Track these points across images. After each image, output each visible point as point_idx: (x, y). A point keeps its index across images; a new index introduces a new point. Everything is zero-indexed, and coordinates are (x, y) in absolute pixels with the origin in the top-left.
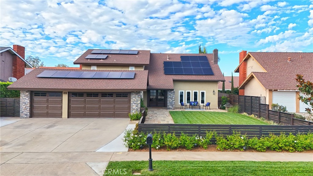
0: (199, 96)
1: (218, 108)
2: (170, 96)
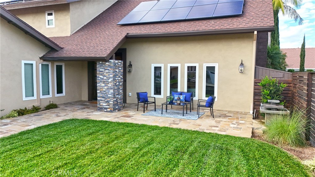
0: (201, 77)
1: (251, 112)
2: (101, 75)
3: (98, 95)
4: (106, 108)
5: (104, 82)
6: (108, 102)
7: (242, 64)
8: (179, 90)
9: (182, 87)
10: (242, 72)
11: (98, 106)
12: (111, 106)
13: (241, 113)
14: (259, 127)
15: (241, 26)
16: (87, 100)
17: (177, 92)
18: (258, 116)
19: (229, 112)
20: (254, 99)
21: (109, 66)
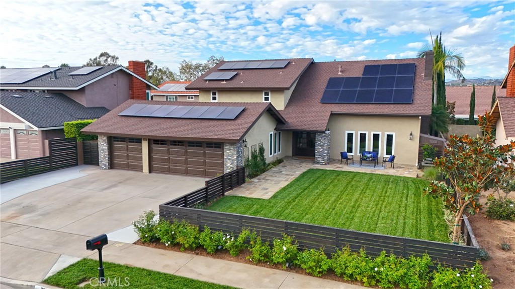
0: (383, 141)
1: (417, 165)
2: (319, 141)
3: (316, 154)
4: (322, 163)
5: (321, 146)
6: (323, 158)
7: (411, 134)
8: (366, 150)
9: (369, 148)
10: (411, 139)
11: (316, 161)
12: (326, 161)
13: (410, 166)
14: (421, 173)
15: (411, 112)
16: (291, 155)
17: (365, 151)
18: (421, 167)
19: (402, 165)
20: (419, 156)
21: (325, 136)
